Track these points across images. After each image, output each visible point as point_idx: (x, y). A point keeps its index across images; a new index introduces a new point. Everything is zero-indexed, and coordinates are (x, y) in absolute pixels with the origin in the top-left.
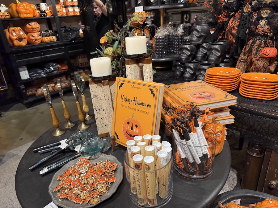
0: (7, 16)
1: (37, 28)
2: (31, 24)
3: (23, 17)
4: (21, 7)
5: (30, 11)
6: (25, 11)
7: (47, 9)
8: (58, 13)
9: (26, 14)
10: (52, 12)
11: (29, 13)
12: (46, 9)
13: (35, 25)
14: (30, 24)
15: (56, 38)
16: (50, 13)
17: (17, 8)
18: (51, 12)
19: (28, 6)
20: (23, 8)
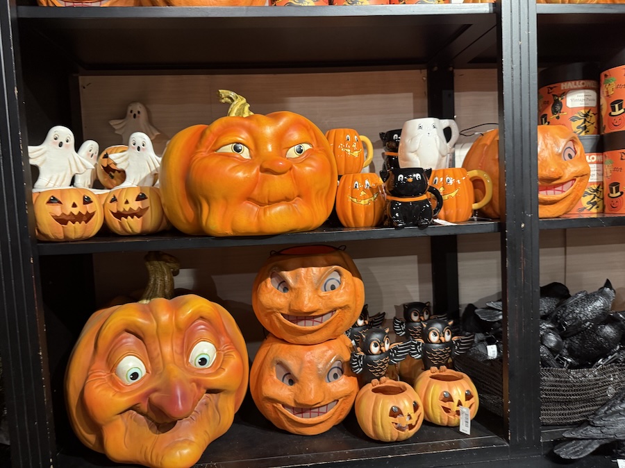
0: (133, 214)
1: (332, 311)
2: (290, 280)
3: (229, 232)
4: (229, 149)
5: (297, 179)
6: (256, 183)
7: (452, 163)
8: (542, 195)
9: (260, 204)
10: (488, 183)
11: (287, 199)
12: (445, 163)
13: (320, 284)
14: (288, 275)
15: (475, 400)
16: (468, 192)
17: (203, 152)
18: (477, 183)
19: (295, 136)
20: (245, 154)
